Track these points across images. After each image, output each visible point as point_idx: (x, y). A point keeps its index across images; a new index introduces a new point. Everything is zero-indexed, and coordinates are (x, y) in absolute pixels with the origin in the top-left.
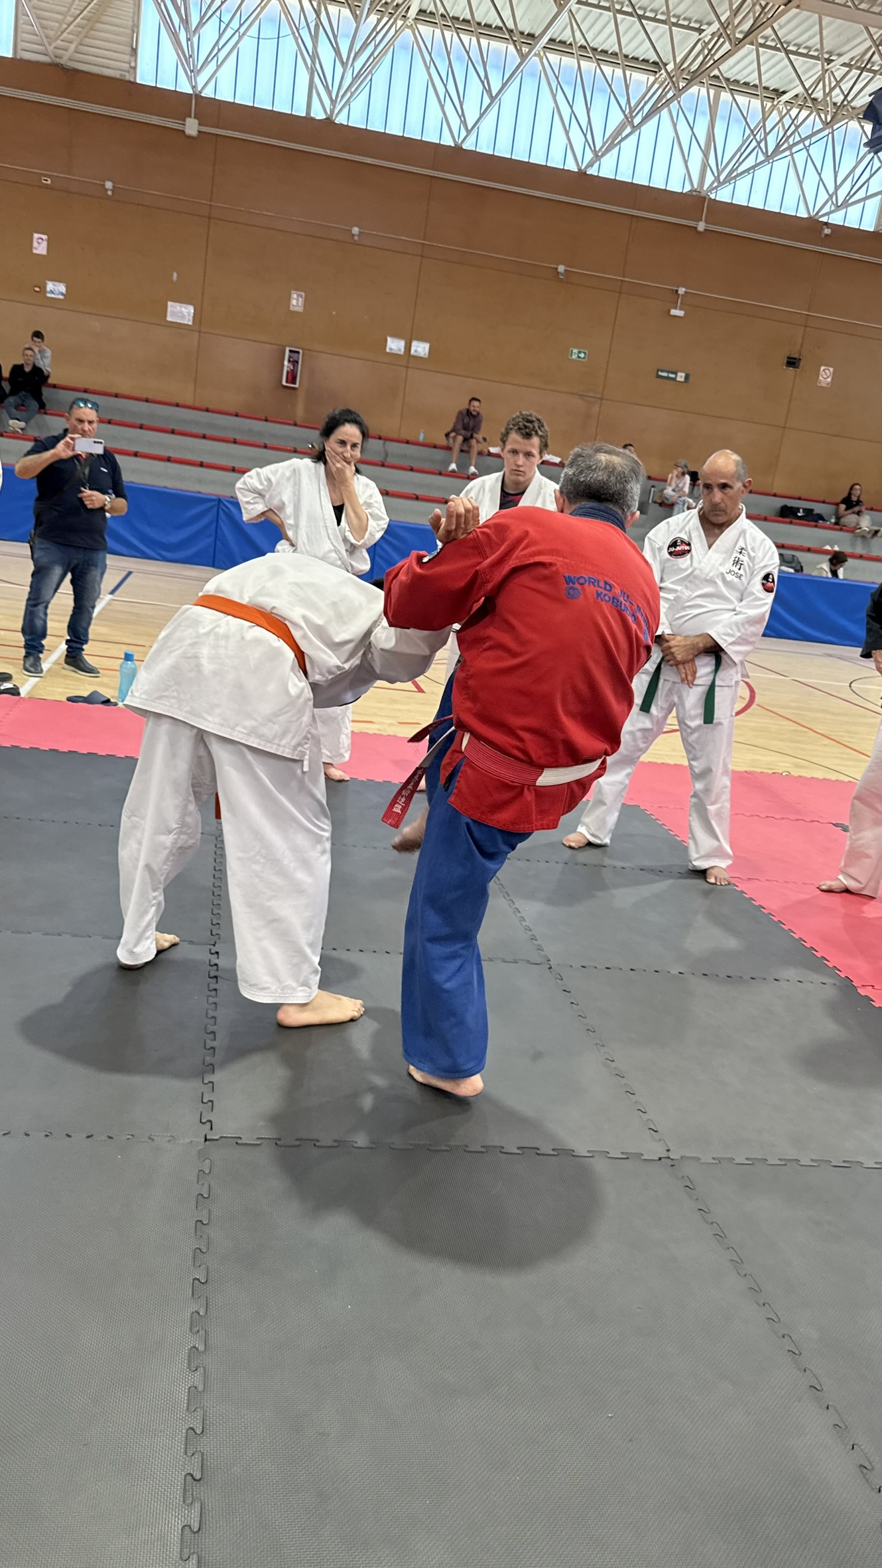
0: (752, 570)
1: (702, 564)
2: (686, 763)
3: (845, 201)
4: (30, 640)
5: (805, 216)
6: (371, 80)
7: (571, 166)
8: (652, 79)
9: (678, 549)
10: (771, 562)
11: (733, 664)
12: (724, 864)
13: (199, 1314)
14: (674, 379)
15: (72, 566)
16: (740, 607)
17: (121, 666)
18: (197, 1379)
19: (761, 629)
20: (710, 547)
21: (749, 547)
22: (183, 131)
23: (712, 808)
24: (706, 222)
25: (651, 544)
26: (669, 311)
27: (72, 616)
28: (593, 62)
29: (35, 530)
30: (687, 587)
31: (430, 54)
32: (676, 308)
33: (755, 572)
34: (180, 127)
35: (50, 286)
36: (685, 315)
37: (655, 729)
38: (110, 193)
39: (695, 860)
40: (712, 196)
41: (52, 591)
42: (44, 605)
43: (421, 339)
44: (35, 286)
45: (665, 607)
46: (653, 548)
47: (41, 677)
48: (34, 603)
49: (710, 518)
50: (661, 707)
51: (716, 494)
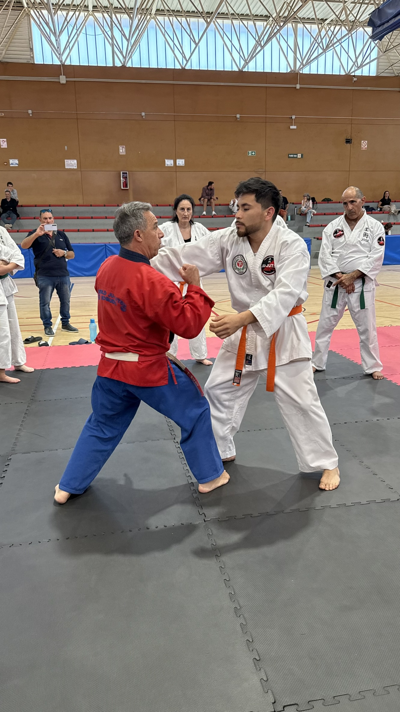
1: (350, 238)
2: (355, 328)
3: (361, 65)
4: (45, 321)
5: (344, 74)
6: (139, 45)
7: (235, 69)
8: (265, 23)
9: (338, 234)
10: (381, 232)
11: (371, 280)
12: (379, 370)
14: (297, 157)
15: (55, 286)
16: (370, 254)
19: (381, 262)
20: (352, 231)
21: (370, 227)
22: (60, 82)
23: (371, 346)
24: (300, 84)
25: (325, 234)
26: (289, 127)
27: (60, 307)
28: (239, 20)
29: (36, 272)
30: (344, 250)
31: (164, 28)
32: (292, 126)
33: (374, 238)
34: (57, 80)
35: (11, 161)
36: (297, 127)
37: (339, 314)
38: (31, 115)
39: (366, 370)
40: (301, 72)
41: (50, 297)
42: (48, 304)
43: (181, 158)
44: (5, 163)
45: (336, 260)
46: (326, 236)
47: (54, 336)
48: (43, 304)
49: (350, 217)
50: (340, 305)
51: (349, 206)
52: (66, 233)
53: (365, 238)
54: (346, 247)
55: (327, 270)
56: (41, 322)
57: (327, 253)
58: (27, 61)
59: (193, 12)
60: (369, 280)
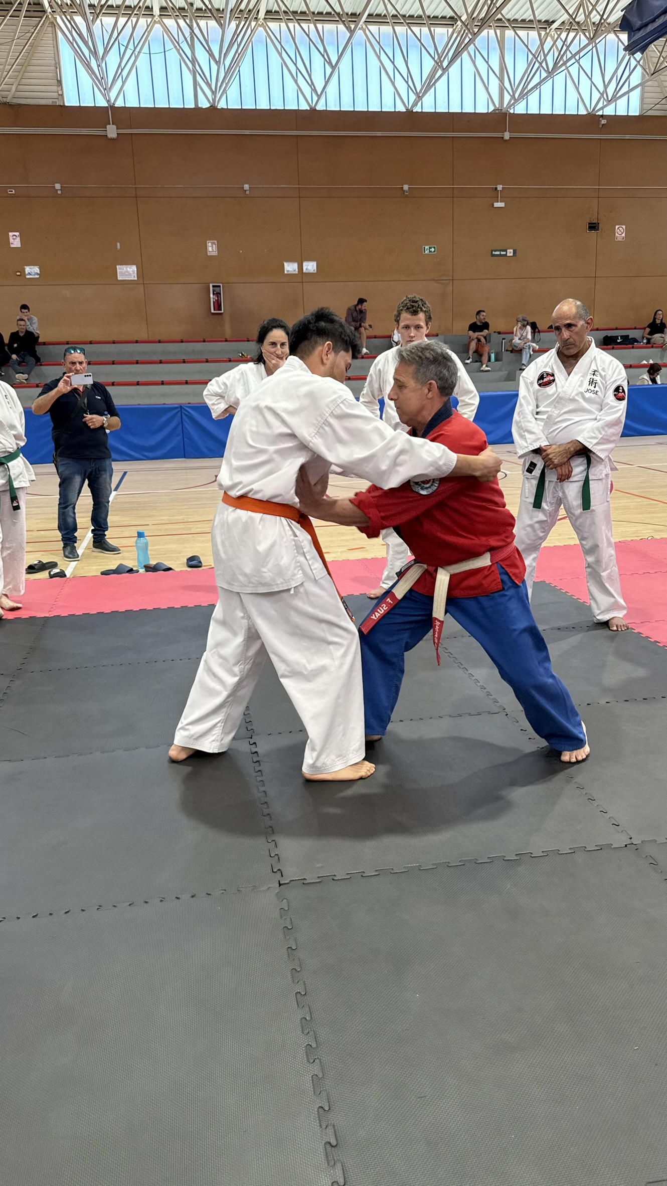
0: (605, 385)
1: (565, 387)
2: (578, 542)
3: (614, 96)
4: (65, 534)
5: (585, 113)
6: (239, 71)
7: (401, 108)
8: (451, 30)
9: (545, 380)
10: (620, 377)
11: (601, 460)
12: (621, 614)
13: (306, 1019)
14: (506, 255)
15: (87, 474)
16: (600, 416)
17: (136, 543)
18: (316, 1069)
19: (620, 429)
20: (569, 375)
21: (600, 369)
22: (107, 135)
23: (604, 574)
24: (510, 131)
25: (524, 380)
26: (493, 205)
27: (93, 511)
28: (405, 26)
29: (56, 451)
30: (555, 407)
31: (280, 43)
32: (498, 202)
33: (608, 387)
34: (103, 133)
35: (28, 269)
36: (505, 205)
37: (549, 520)
38: (59, 192)
39: (598, 615)
40: (512, 111)
41: (77, 495)
42: (72, 506)
43: (310, 259)
44: (17, 272)
45: (541, 426)
46: (526, 384)
47: (78, 560)
48: (64, 506)
49: (566, 353)
50: (550, 503)
51: (564, 333)
52: (108, 388)
53: (592, 388)
54: (557, 402)
55: (527, 442)
56: (58, 535)
57: (527, 412)
58: (53, 102)
60: (598, 459)
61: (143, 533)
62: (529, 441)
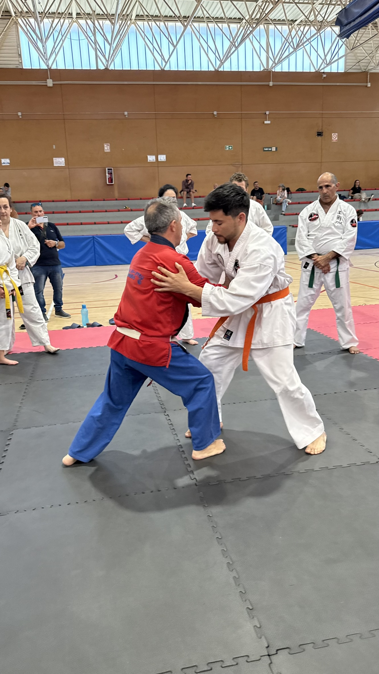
0: (345, 219)
1: (324, 221)
2: (332, 306)
3: (330, 62)
5: (314, 71)
6: (121, 48)
7: (212, 69)
8: (239, 25)
9: (313, 217)
10: (353, 215)
11: (346, 260)
12: (355, 345)
14: (271, 150)
15: (48, 274)
16: (343, 236)
17: (81, 311)
19: (355, 243)
20: (326, 214)
21: (343, 210)
22: (47, 85)
23: (347, 323)
24: (273, 81)
25: (301, 218)
26: (264, 122)
27: (54, 295)
28: (214, 23)
30: (319, 232)
31: (144, 33)
32: (266, 121)
33: (347, 220)
34: (44, 84)
35: (3, 161)
36: (271, 122)
37: (316, 293)
38: (20, 117)
39: (344, 345)
40: (273, 70)
41: (43, 285)
42: (42, 292)
43: (162, 154)
45: (311, 243)
46: (302, 220)
48: (37, 292)
49: (324, 201)
50: (317, 284)
51: (324, 190)
52: (57, 227)
53: (339, 221)
54: (320, 229)
55: (304, 251)
57: (303, 235)
58: (16, 66)
59: (171, 16)
60: (344, 260)
61: (85, 306)
62: (305, 251)
